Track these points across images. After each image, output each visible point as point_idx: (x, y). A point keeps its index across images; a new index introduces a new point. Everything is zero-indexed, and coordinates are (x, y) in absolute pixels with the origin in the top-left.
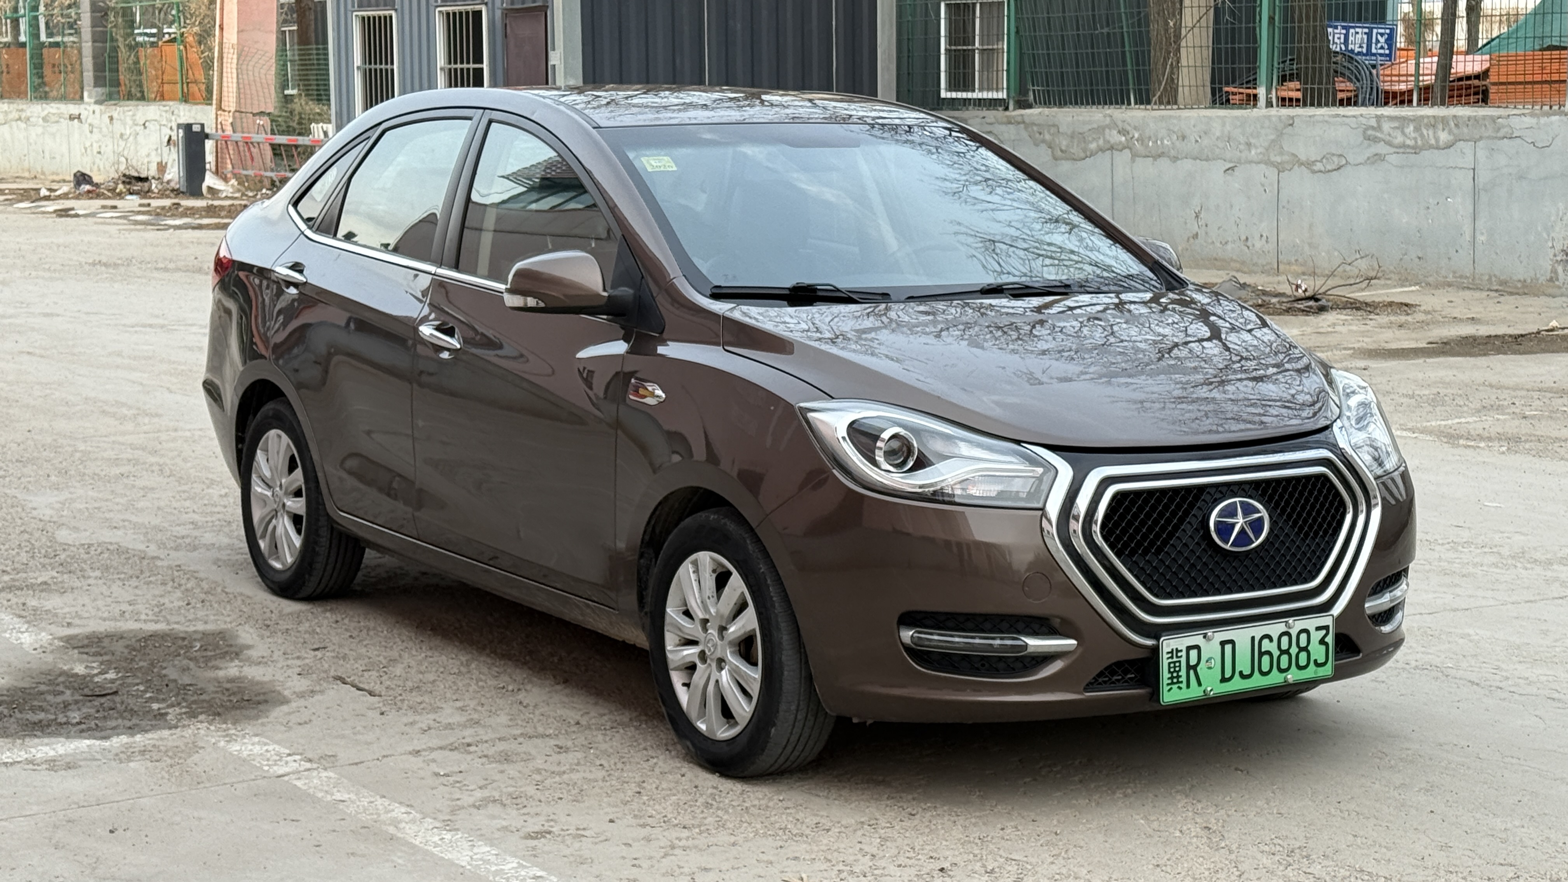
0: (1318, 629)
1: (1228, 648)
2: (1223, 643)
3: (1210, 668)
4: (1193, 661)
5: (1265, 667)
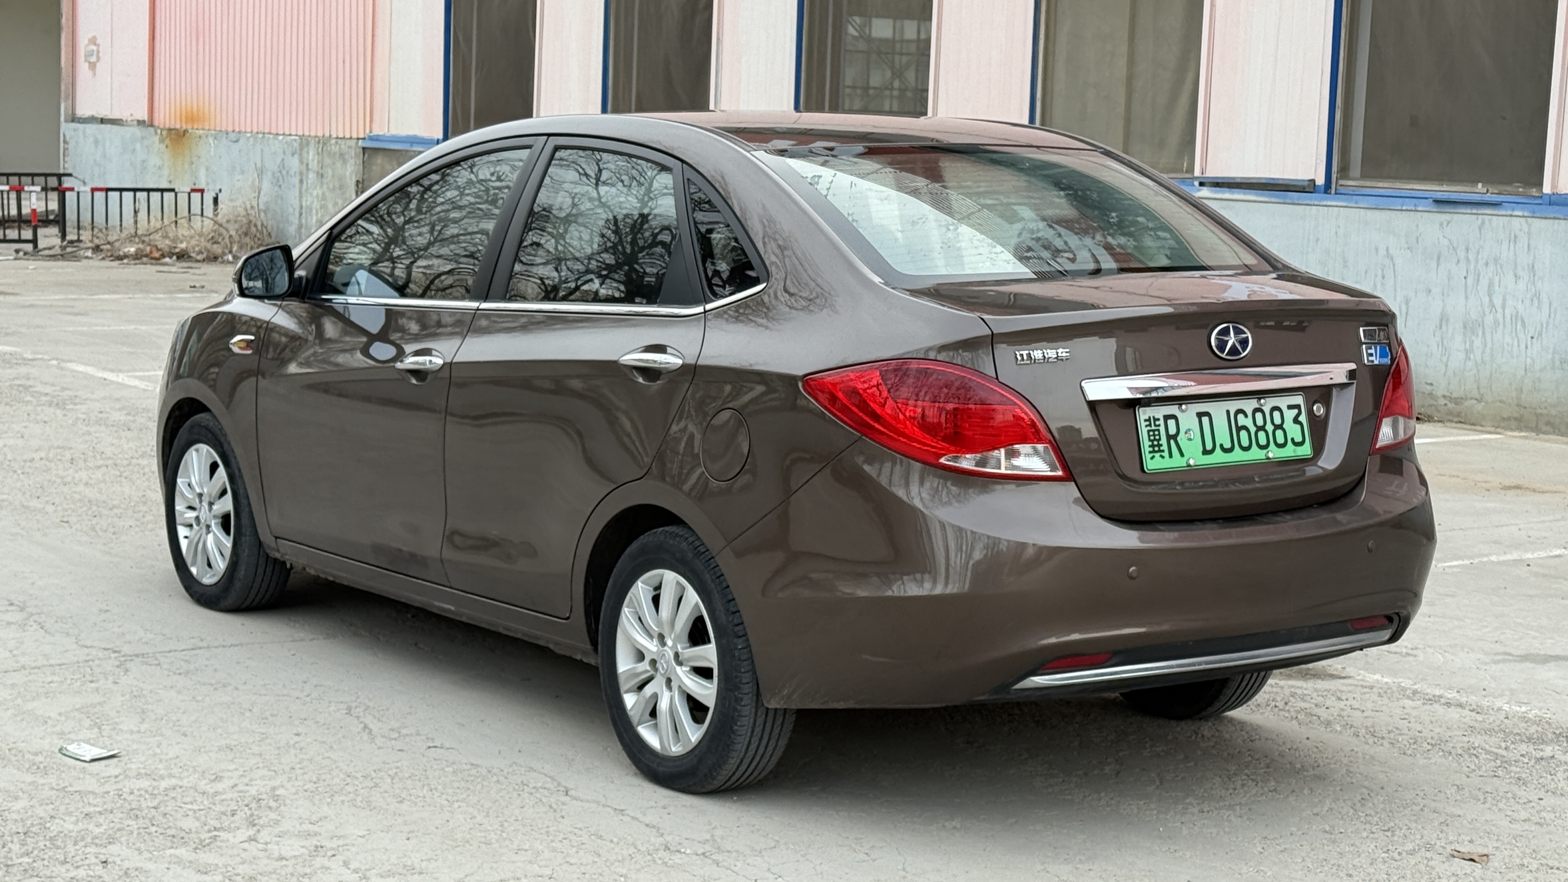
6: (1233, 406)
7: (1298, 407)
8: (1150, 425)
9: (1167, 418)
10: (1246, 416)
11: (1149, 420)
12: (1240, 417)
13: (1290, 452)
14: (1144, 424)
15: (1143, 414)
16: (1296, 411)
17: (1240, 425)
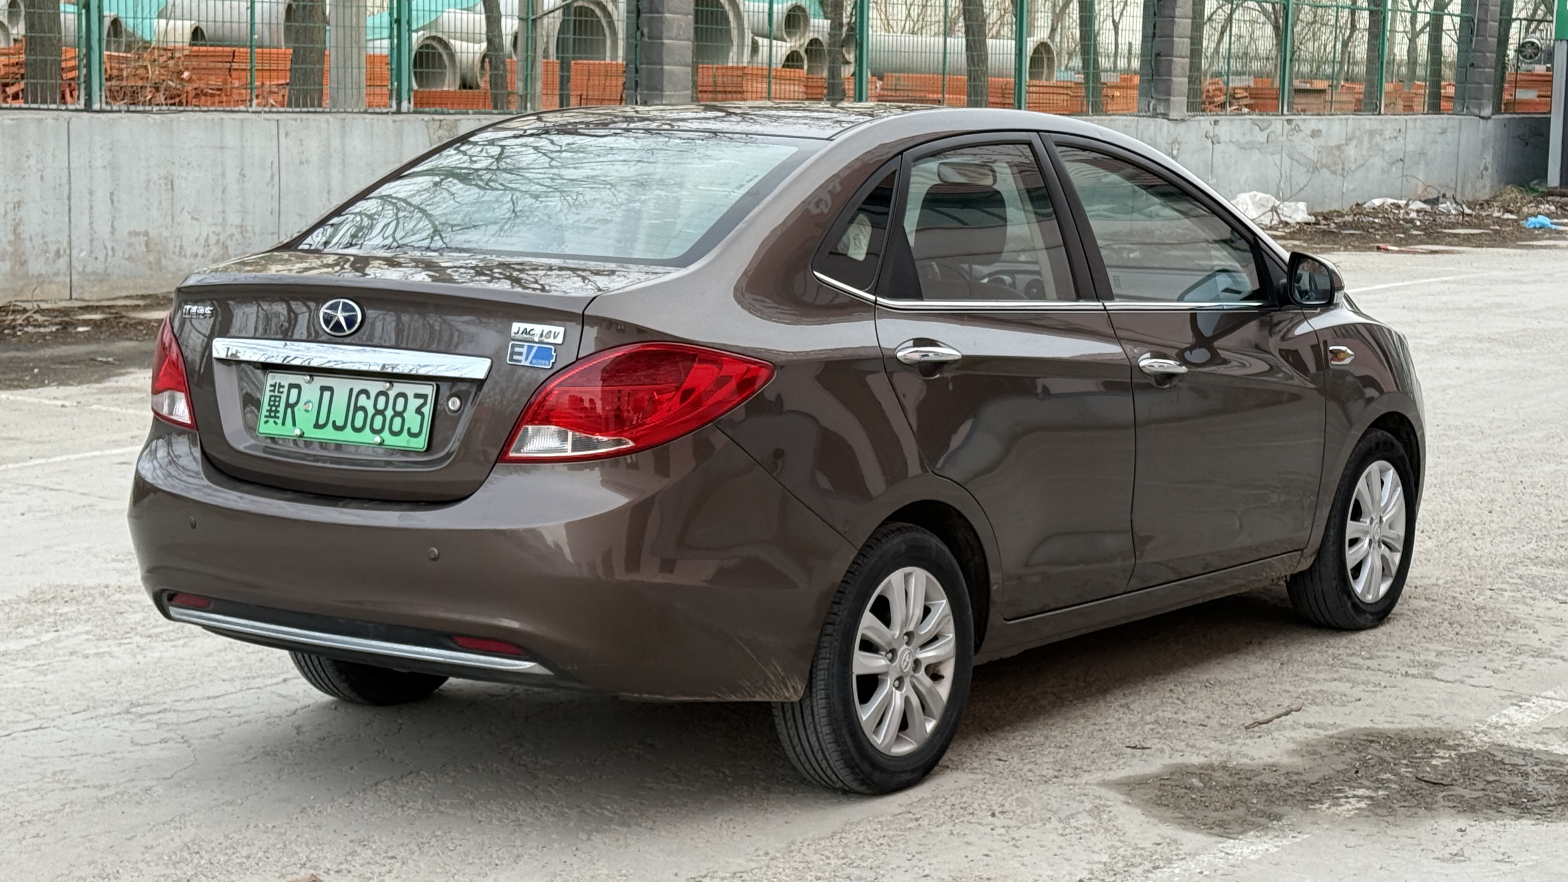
6: (358, 385)
7: (424, 397)
8: (274, 391)
9: (291, 386)
10: (368, 397)
11: (274, 386)
12: (363, 397)
13: (403, 441)
14: (268, 388)
15: (273, 378)
16: (421, 401)
17: (359, 404)
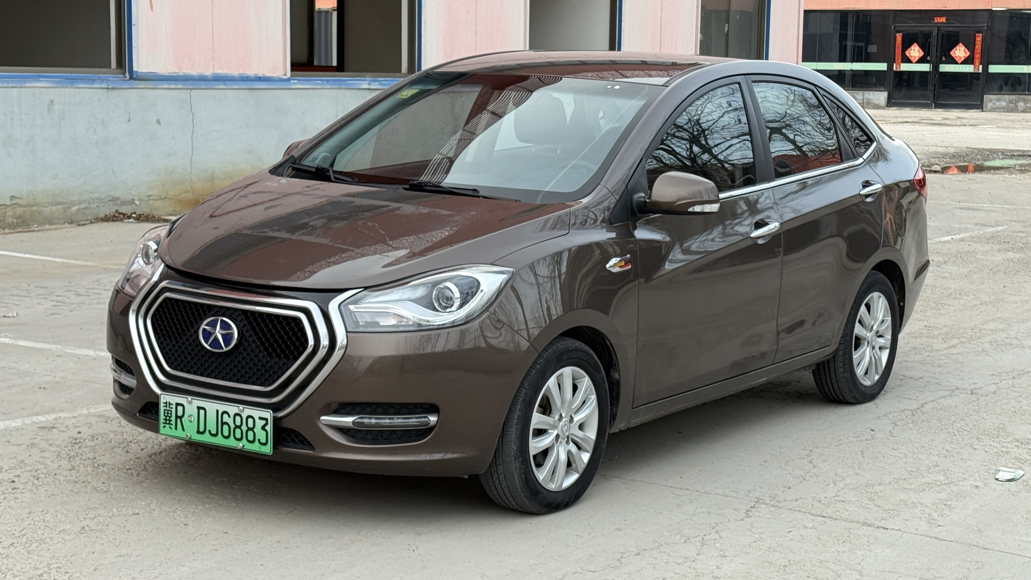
0: (261, 418)
1: (202, 412)
2: (199, 408)
3: (191, 421)
4: (180, 414)
5: (226, 433)
